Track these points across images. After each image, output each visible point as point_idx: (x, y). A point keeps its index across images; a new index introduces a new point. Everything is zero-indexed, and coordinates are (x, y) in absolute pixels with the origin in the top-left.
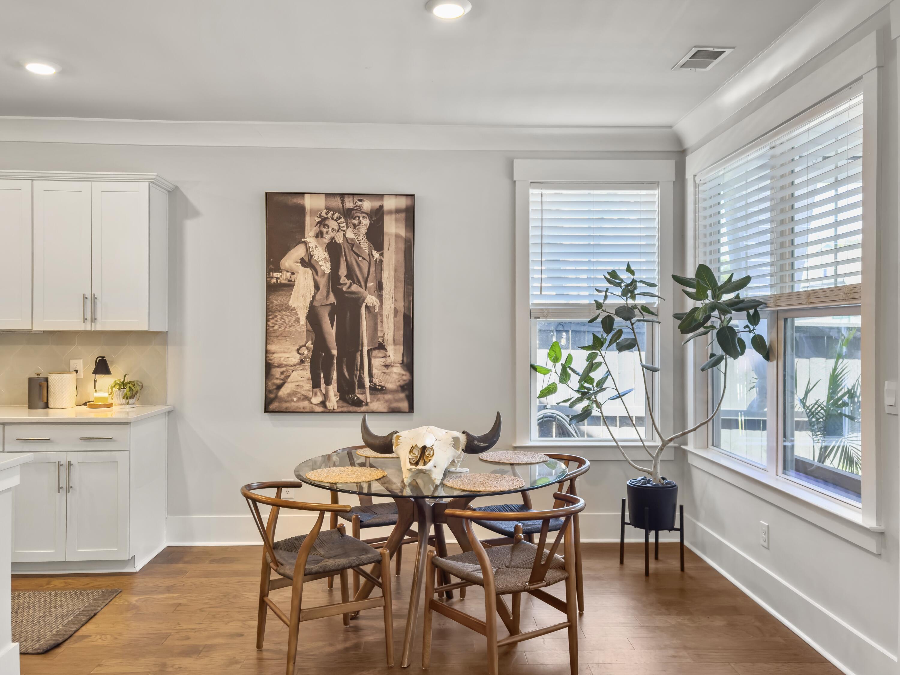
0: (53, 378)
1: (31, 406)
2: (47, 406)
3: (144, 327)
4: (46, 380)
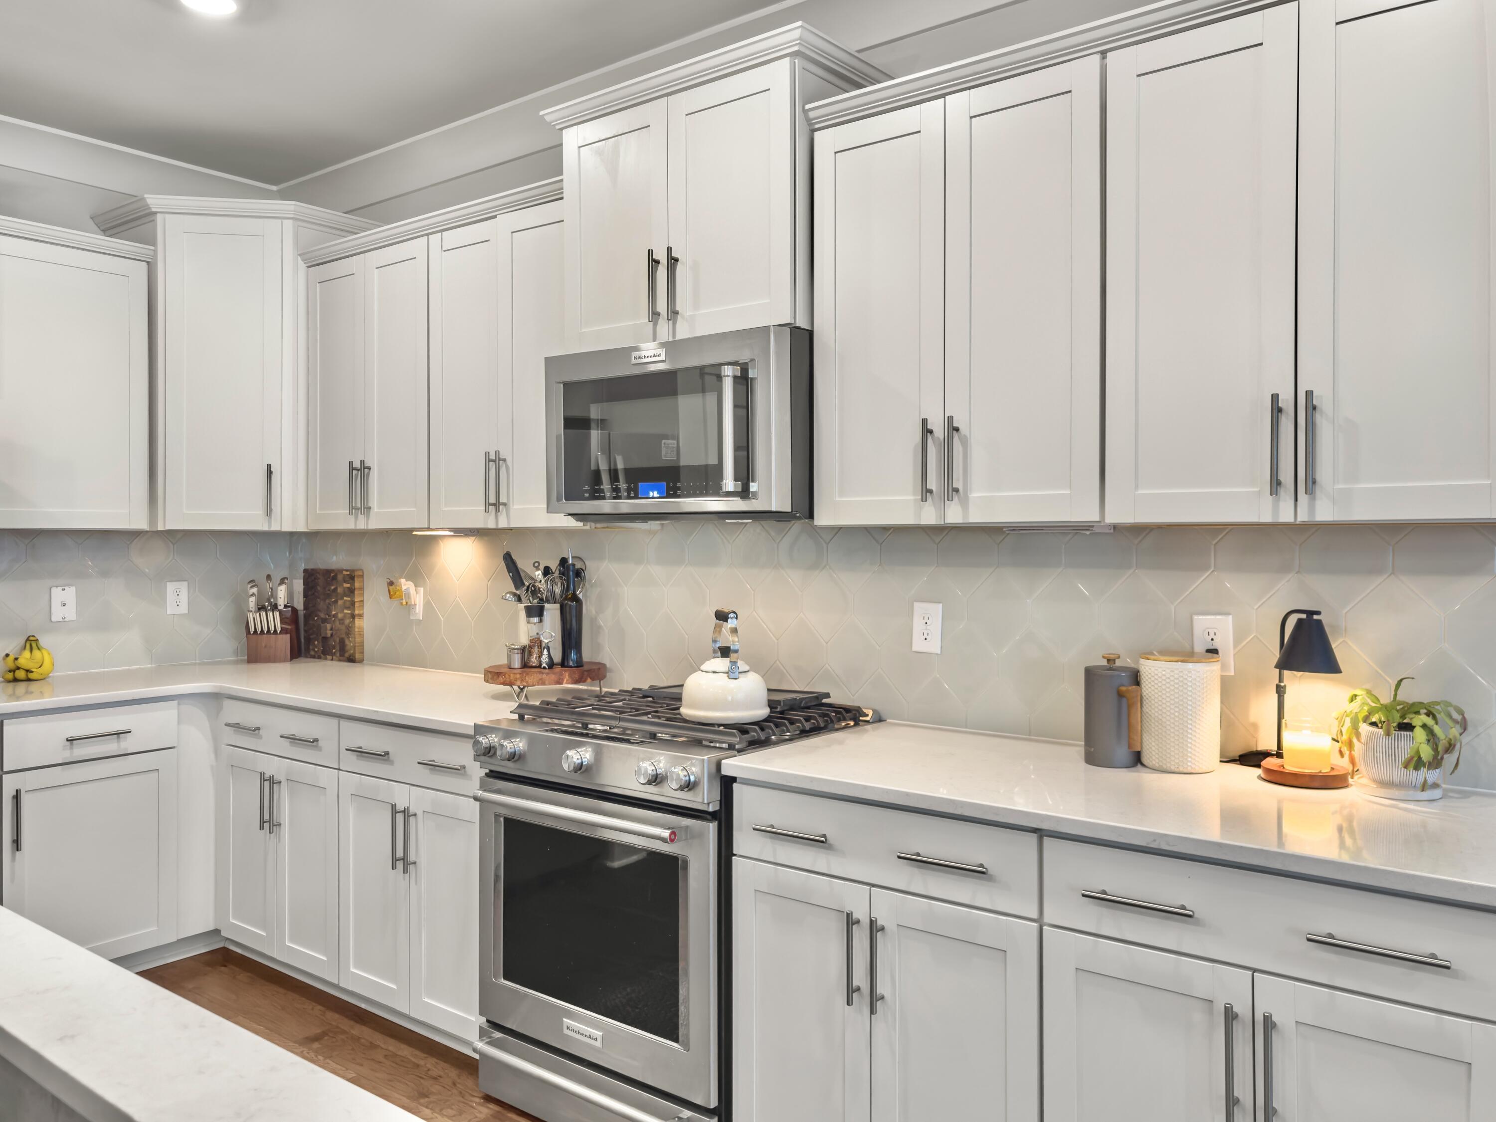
0: (1154, 674)
1: (1094, 756)
2: (1137, 760)
4: (1136, 678)
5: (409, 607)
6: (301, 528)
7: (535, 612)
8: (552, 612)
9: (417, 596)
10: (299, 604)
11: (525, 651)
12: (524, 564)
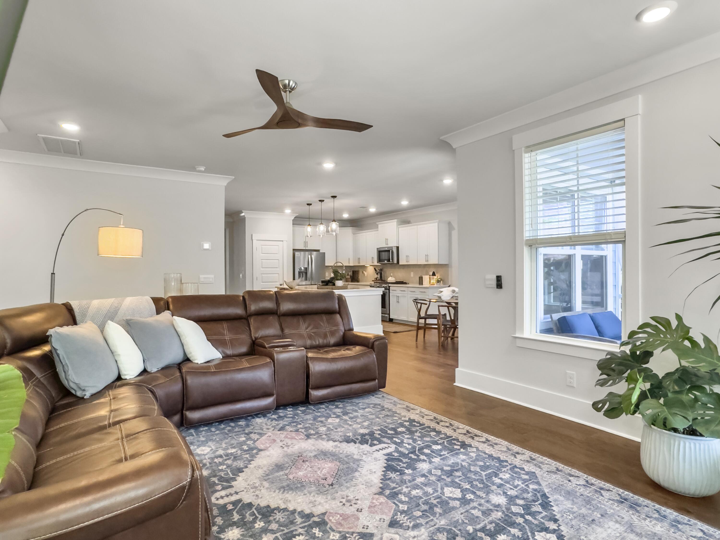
0: (424, 277)
1: (420, 284)
2: (422, 284)
3: (437, 263)
4: (422, 277)
5: (364, 275)
6: (352, 265)
7: (377, 274)
8: (379, 274)
9: (366, 273)
10: (352, 275)
11: (376, 278)
12: (377, 269)
